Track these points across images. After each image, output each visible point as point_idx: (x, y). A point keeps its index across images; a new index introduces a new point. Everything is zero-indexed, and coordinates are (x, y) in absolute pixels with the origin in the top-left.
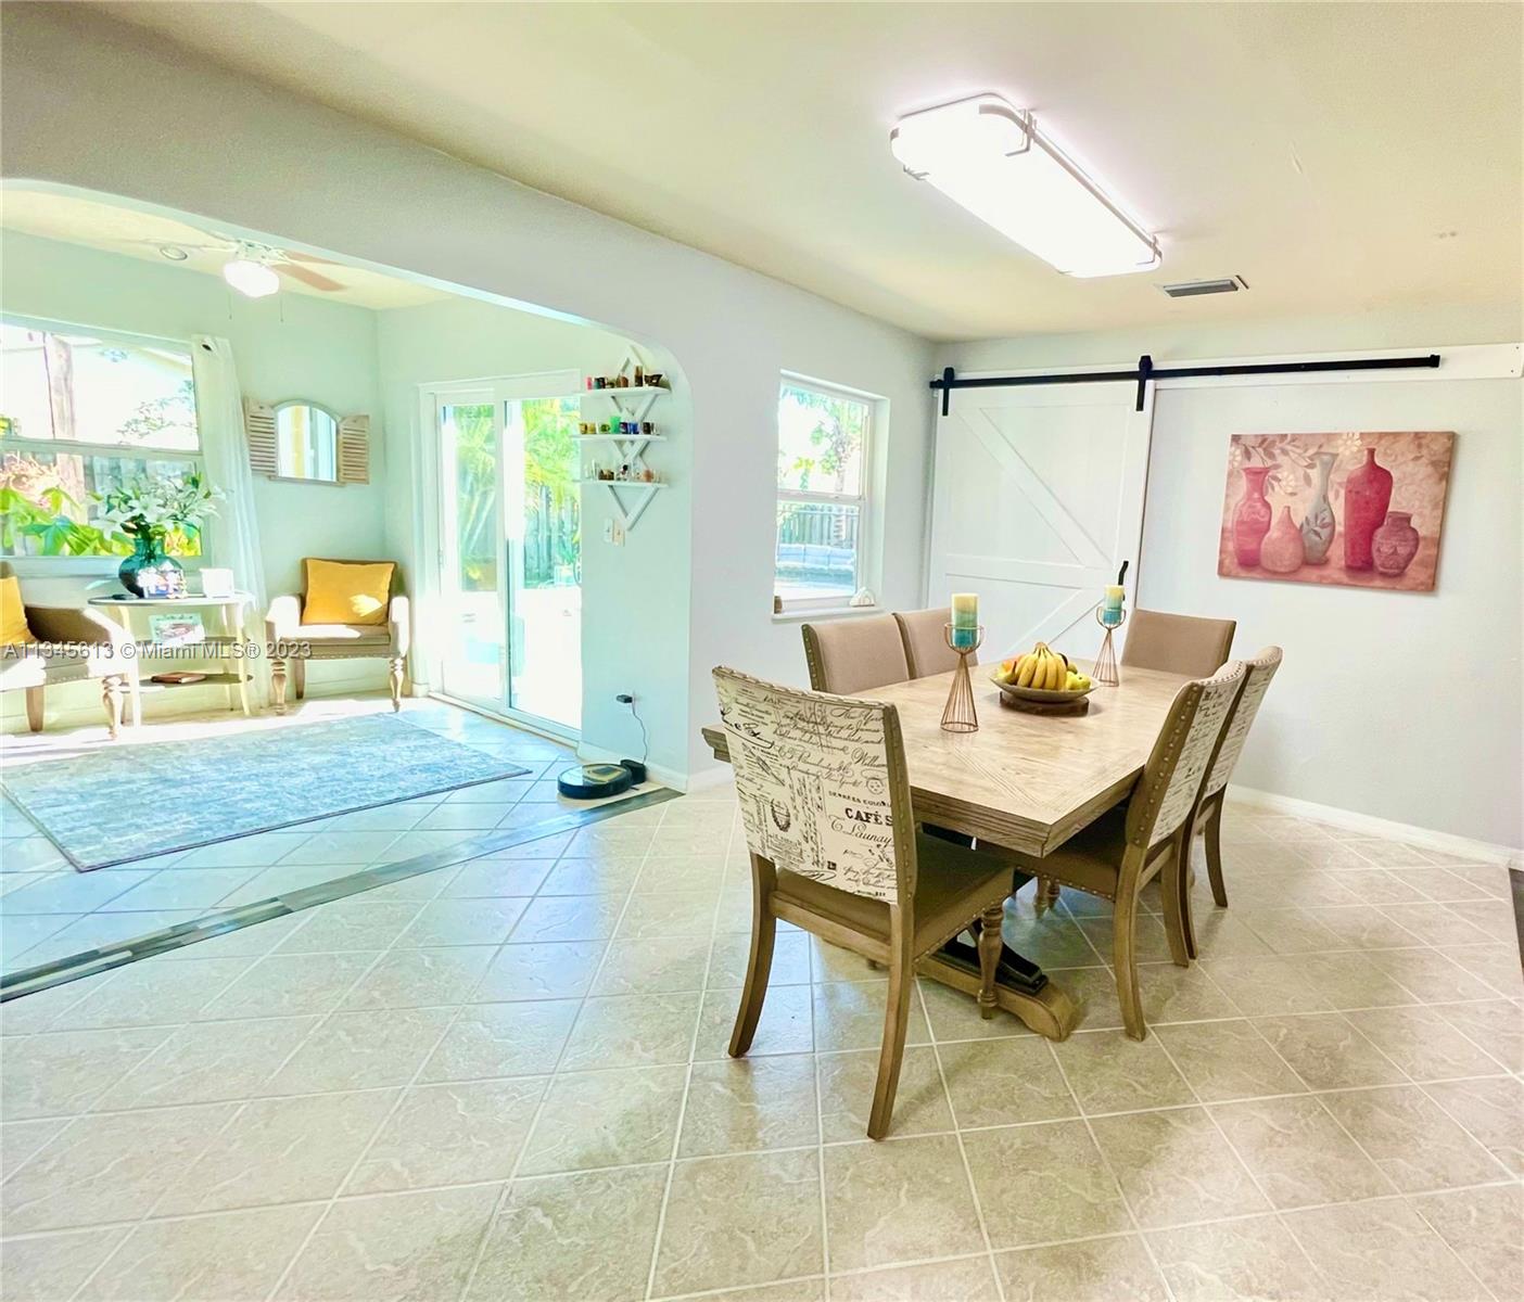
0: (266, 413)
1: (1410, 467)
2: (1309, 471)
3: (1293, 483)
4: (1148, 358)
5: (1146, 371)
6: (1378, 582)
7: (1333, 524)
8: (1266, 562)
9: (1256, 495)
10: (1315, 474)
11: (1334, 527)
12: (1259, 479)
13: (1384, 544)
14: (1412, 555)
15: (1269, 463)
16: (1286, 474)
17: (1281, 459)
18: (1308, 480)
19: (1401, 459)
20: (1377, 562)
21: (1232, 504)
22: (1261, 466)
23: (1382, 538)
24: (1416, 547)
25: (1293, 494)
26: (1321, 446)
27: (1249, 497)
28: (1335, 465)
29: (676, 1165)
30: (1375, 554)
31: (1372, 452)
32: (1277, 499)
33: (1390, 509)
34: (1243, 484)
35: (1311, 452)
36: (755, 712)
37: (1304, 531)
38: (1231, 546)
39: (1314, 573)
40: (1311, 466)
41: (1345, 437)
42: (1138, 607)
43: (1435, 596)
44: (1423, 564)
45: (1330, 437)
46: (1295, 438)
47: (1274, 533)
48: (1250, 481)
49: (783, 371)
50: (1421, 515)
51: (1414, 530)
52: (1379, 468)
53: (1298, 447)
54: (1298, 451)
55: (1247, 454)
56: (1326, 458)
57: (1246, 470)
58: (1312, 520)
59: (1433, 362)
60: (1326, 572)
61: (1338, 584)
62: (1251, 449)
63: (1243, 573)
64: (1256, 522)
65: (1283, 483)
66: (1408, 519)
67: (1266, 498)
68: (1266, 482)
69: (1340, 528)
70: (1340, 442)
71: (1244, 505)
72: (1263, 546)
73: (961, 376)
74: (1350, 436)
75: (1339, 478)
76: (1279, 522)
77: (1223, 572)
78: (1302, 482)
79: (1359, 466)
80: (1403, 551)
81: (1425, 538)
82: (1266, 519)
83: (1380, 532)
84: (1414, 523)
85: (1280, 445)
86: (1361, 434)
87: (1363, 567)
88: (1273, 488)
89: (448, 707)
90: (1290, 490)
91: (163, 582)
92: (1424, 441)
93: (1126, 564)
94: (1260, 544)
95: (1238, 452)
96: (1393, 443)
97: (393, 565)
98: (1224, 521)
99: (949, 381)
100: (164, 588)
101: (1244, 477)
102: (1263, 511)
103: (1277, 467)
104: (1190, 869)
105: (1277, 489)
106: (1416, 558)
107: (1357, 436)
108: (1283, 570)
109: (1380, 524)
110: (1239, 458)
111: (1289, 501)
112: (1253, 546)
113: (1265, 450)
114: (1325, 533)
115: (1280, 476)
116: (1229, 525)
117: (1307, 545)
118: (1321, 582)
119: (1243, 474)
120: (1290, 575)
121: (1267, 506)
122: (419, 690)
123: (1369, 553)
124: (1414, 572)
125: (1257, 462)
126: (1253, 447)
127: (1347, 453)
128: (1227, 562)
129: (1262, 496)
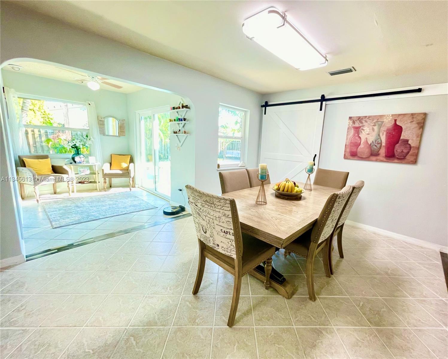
0: (103, 119)
1: (409, 125)
2: (374, 127)
3: (368, 131)
4: (324, 95)
5: (323, 99)
6: (396, 161)
7: (381, 143)
8: (359, 155)
9: (356, 135)
10: (376, 128)
11: (381, 144)
12: (357, 130)
13: (398, 149)
14: (408, 152)
15: (361, 125)
16: (366, 128)
17: (365, 124)
18: (373, 130)
19: (406, 122)
20: (396, 154)
21: (349, 137)
22: (358, 126)
23: (398, 147)
24: (410, 150)
25: (368, 134)
26: (378, 119)
27: (354, 135)
28: (383, 125)
29: (172, 328)
30: (395, 152)
31: (396, 120)
32: (363, 136)
33: (401, 138)
34: (352, 131)
35: (374, 121)
36: (196, 199)
37: (372, 145)
38: (348, 150)
39: (374, 158)
40: (374, 125)
41: (386, 116)
42: (319, 168)
43: (417, 165)
44: (412, 155)
45: (381, 116)
46: (369, 117)
47: (362, 146)
48: (354, 130)
49: (220, 103)
50: (412, 140)
51: (409, 144)
52: (398, 125)
53: (370, 120)
54: (371, 121)
55: (354, 122)
56: (380, 123)
57: (353, 127)
58: (374, 142)
59: (419, 90)
60: (378, 158)
61: (382, 161)
62: (355, 121)
63: (351, 158)
64: (356, 142)
65: (365, 131)
66: (407, 141)
67: (360, 136)
68: (360, 131)
69: (384, 144)
70: (385, 118)
71: (352, 138)
72: (358, 150)
73: (270, 103)
74: (388, 116)
75: (384, 129)
76: (363, 143)
77: (345, 157)
78: (371, 130)
79: (391, 125)
80: (405, 151)
81: (413, 147)
82: (359, 142)
83: (398, 145)
84: (409, 143)
85: (365, 119)
86: (392, 115)
87: (391, 156)
88: (362, 133)
89: (143, 190)
90: (367, 133)
91: (80, 160)
92: (414, 116)
93: (316, 155)
94: (357, 149)
95: (351, 122)
96: (403, 117)
97: (130, 156)
98: (346, 143)
99: (266, 105)
100: (80, 161)
101: (353, 129)
102: (359, 139)
103: (363, 126)
104: (332, 245)
105: (363, 132)
106: (410, 153)
107: (391, 116)
108: (364, 157)
109: (398, 143)
110: (351, 124)
111: (367, 136)
112: (355, 150)
113: (359, 121)
114: (378, 146)
115: (364, 129)
116: (348, 144)
117: (372, 149)
118: (376, 161)
119: (352, 128)
120: (367, 159)
121: (360, 138)
122: (136, 186)
123: (394, 152)
124: (409, 158)
125: (357, 125)
126: (356, 120)
127: (387, 121)
128: (347, 155)
129: (358, 135)
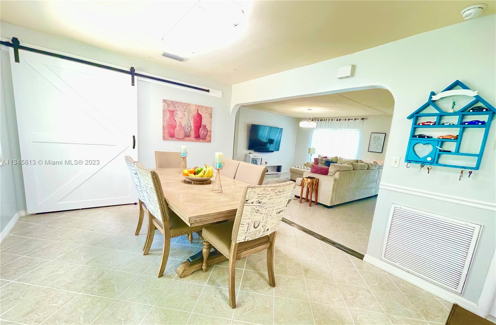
1: (205, 114)
2: (184, 113)
3: (181, 115)
4: (133, 69)
5: (132, 72)
6: (201, 140)
7: (191, 127)
8: (176, 136)
9: (172, 118)
10: (186, 113)
11: (191, 128)
12: (172, 113)
13: (202, 132)
14: (207, 134)
15: (175, 109)
17: (177, 108)
19: (203, 112)
20: (201, 136)
21: (166, 119)
22: (172, 109)
24: (208, 132)
26: (187, 107)
27: (170, 118)
28: (190, 112)
30: (200, 134)
31: (198, 110)
32: (178, 119)
33: (202, 124)
34: (168, 115)
35: (184, 108)
37: (185, 128)
38: (166, 131)
39: (186, 138)
40: (185, 111)
43: (211, 143)
45: (189, 104)
46: (180, 103)
47: (177, 128)
48: (170, 113)
50: (208, 125)
51: (207, 129)
52: (199, 114)
53: (181, 106)
54: (182, 107)
55: (168, 105)
56: (188, 110)
57: (169, 110)
58: (186, 125)
59: (208, 91)
60: (190, 138)
61: (193, 141)
63: (170, 139)
64: (173, 125)
65: (179, 115)
66: (206, 126)
67: (175, 119)
68: (174, 114)
69: (193, 128)
70: (191, 106)
71: (169, 120)
72: (175, 132)
73: (24, 44)
74: (193, 105)
75: (191, 115)
76: (178, 125)
77: (164, 138)
78: (183, 115)
79: (195, 113)
80: (205, 133)
81: (209, 131)
82: (175, 124)
83: (201, 129)
85: (177, 105)
86: (195, 105)
87: (198, 137)
88: (176, 116)
90: (180, 117)
92: (207, 109)
93: (134, 136)
94: (174, 131)
95: (166, 105)
96: (201, 108)
98: (163, 124)
99: (17, 45)
101: (168, 113)
102: (174, 122)
103: (177, 110)
106: (208, 135)
107: (194, 105)
108: (181, 138)
109: (200, 127)
110: (166, 107)
111: (181, 120)
112: (172, 131)
113: (173, 105)
114: (189, 128)
115: (178, 113)
116: (165, 125)
117: (186, 131)
118: (190, 140)
121: (175, 120)
123: (199, 134)
124: (208, 138)
125: (171, 109)
126: (170, 104)
127: (193, 109)
128: (166, 136)
129: (174, 118)
